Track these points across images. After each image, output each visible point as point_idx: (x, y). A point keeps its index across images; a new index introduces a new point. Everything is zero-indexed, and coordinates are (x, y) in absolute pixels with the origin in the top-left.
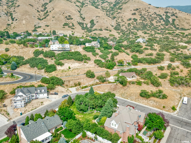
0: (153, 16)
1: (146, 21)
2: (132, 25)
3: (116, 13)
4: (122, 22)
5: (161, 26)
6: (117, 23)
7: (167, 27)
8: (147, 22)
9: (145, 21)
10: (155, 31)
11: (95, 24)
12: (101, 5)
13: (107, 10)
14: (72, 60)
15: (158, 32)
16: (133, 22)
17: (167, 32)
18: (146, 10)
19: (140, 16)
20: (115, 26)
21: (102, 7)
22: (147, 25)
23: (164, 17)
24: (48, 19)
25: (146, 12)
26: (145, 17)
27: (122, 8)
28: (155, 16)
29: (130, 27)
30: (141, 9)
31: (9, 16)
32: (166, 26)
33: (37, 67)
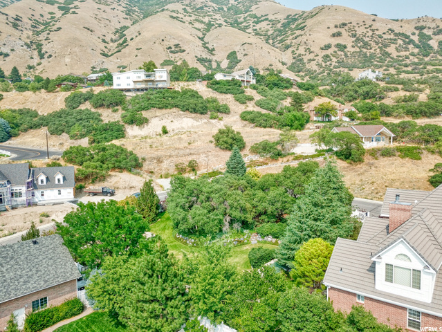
0: (385, 36)
1: (369, 48)
2: (334, 59)
3: (291, 37)
4: (307, 53)
5: (411, 57)
6: (294, 58)
7: (426, 59)
8: (372, 51)
9: (367, 49)
10: (398, 69)
11: (240, 61)
12: (254, 26)
13: (269, 36)
14: (174, 110)
15: (405, 69)
16: (335, 52)
17: (430, 68)
18: (367, 26)
19: (354, 39)
20: (289, 64)
21: (256, 30)
22: (372, 56)
23: (416, 38)
24: (125, 53)
25: (368, 30)
26: (366, 39)
27: (306, 26)
28: (392, 36)
29: (328, 63)
30: (354, 24)
31: (35, 49)
32: (424, 56)
33: (67, 133)
